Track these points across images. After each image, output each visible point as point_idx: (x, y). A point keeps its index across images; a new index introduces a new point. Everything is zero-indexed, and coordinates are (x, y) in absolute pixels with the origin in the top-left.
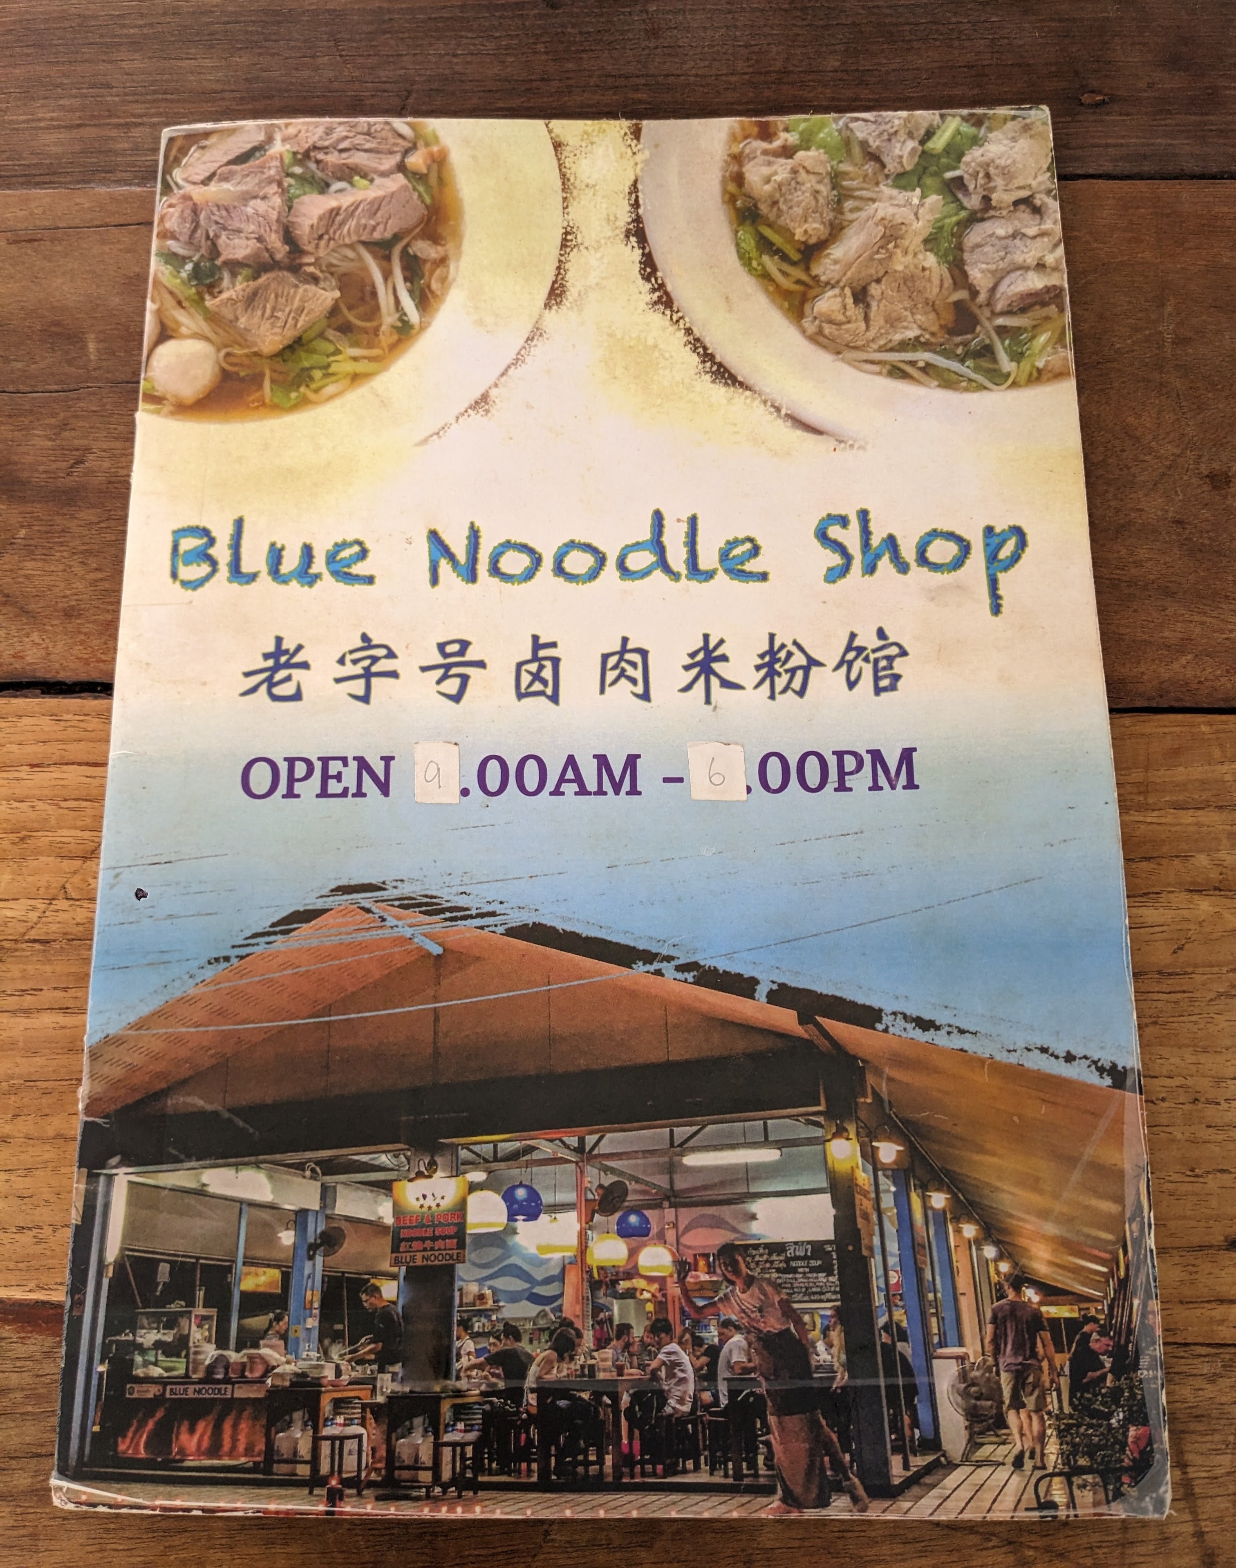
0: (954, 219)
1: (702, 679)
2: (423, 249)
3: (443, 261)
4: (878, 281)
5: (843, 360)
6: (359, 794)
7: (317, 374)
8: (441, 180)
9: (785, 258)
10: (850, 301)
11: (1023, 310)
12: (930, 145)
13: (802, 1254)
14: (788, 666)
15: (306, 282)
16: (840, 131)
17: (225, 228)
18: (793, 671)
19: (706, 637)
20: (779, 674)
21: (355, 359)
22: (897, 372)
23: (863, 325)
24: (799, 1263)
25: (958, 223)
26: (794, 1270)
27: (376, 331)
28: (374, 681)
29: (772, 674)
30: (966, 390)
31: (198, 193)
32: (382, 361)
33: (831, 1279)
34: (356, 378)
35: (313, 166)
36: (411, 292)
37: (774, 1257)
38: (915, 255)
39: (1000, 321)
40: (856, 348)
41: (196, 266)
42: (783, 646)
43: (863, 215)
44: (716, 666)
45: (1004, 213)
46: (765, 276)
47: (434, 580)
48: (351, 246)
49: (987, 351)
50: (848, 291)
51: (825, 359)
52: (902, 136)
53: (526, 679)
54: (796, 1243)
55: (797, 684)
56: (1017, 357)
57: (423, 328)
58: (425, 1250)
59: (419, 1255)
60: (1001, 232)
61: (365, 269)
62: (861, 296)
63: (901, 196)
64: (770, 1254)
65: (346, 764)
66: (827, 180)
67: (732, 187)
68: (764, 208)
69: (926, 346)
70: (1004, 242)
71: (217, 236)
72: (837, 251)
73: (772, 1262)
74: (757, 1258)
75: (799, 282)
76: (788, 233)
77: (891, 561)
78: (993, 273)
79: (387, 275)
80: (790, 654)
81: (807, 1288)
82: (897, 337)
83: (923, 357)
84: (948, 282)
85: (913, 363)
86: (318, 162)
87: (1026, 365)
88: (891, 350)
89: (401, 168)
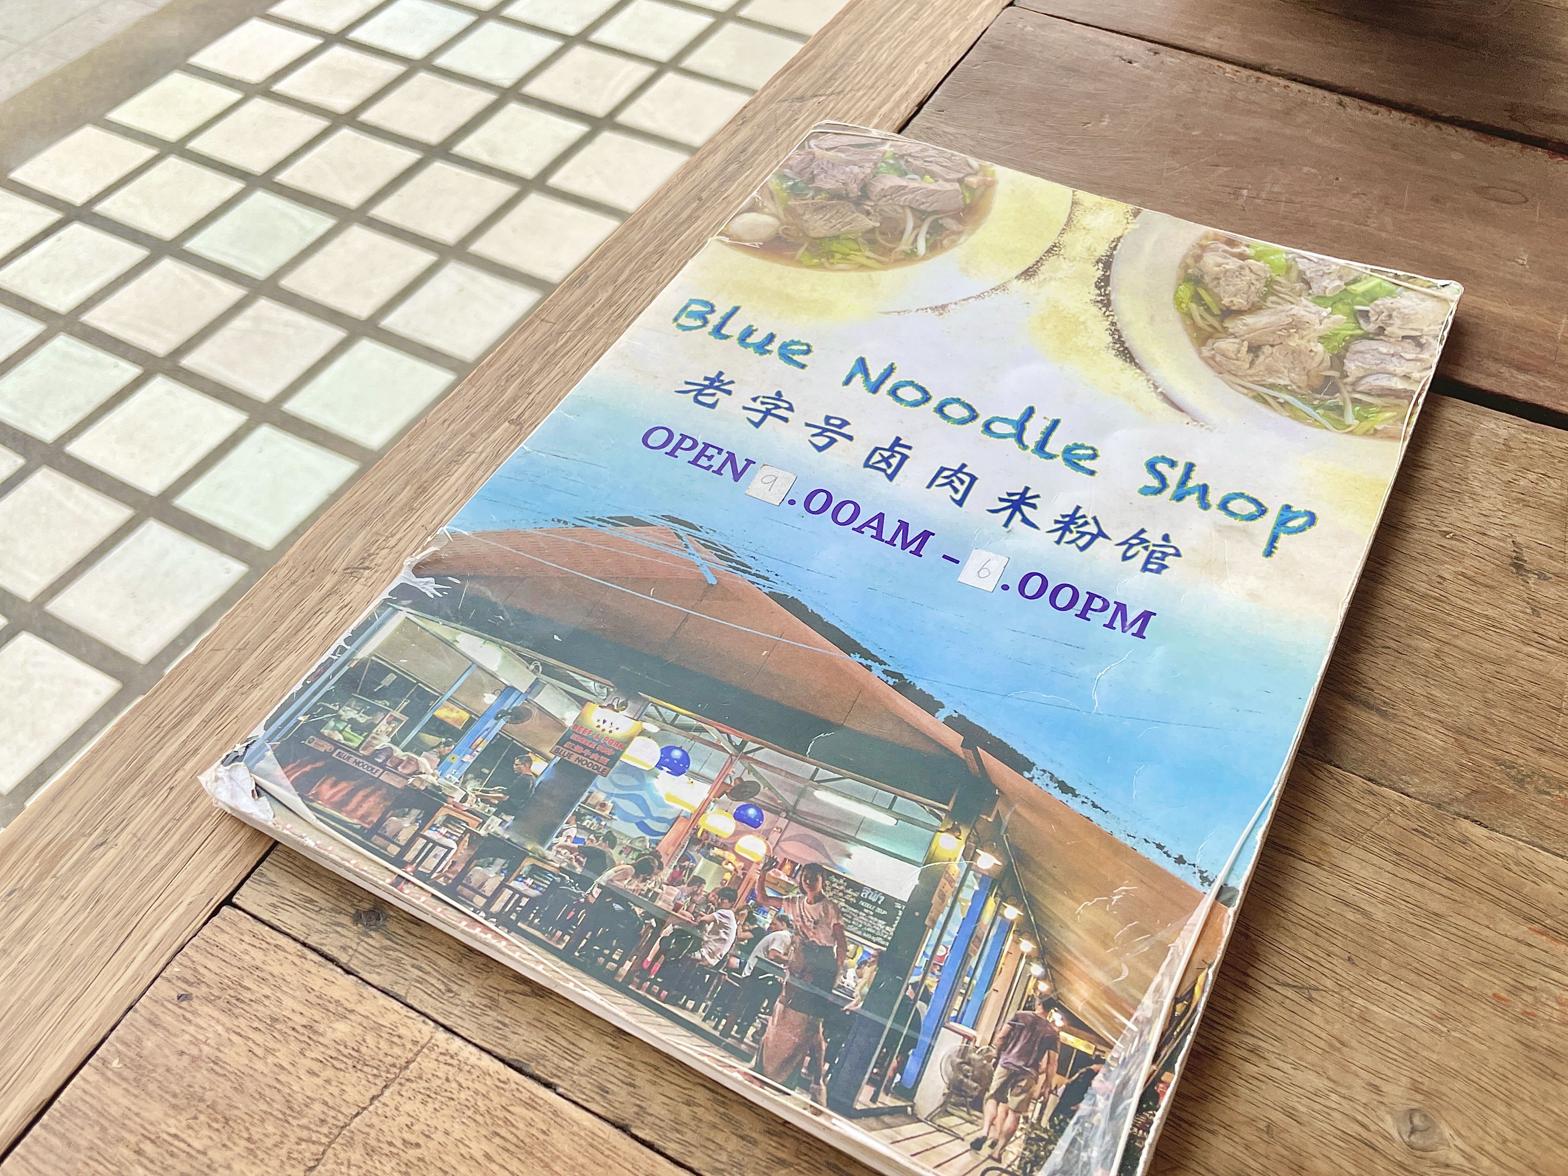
0: (1350, 332)
1: (1010, 511)
2: (950, 224)
3: (959, 233)
4: (1272, 346)
5: (1222, 379)
6: (719, 472)
7: (838, 256)
8: (983, 195)
9: (1208, 309)
10: (1245, 349)
11: (1379, 396)
12: (1352, 287)
13: (874, 900)
14: (1080, 529)
15: (862, 213)
16: (1287, 260)
17: (826, 172)
18: (1083, 534)
19: (1027, 489)
20: (1071, 532)
21: (868, 258)
22: (1260, 398)
23: (1248, 365)
24: (868, 905)
25: (1351, 336)
26: (861, 909)
27: (891, 250)
28: (769, 417)
29: (1066, 528)
30: (1309, 425)
31: (818, 152)
32: (885, 266)
33: (888, 928)
34: (862, 267)
35: (902, 162)
36: (927, 240)
37: (849, 891)
38: (1309, 341)
39: (1358, 396)
40: (1236, 375)
41: (795, 184)
42: (1084, 516)
43: (1280, 308)
44: (1024, 508)
45: (1392, 340)
46: (1189, 315)
47: (847, 382)
48: (903, 207)
49: (1339, 410)
50: (1246, 343)
51: (1208, 374)
52: (1333, 277)
53: (877, 457)
54: (873, 890)
55: (1082, 542)
56: (1361, 418)
57: (924, 258)
58: (582, 754)
59: (576, 756)
60: (1384, 350)
61: (905, 221)
62: (1255, 349)
63: (1314, 308)
64: (847, 887)
65: (719, 453)
66: (1263, 281)
67: (1190, 261)
68: (1207, 279)
69: (1292, 393)
70: (1383, 357)
71: (817, 175)
72: (1250, 320)
73: (845, 894)
74: (835, 885)
75: (1211, 326)
76: (1218, 299)
77: (1198, 498)
78: (1365, 370)
79: (916, 227)
80: (1086, 523)
81: (864, 926)
82: (1271, 380)
83: (1284, 397)
84: (1328, 363)
85: (1275, 398)
86: (907, 161)
87: (1366, 425)
88: (1263, 385)
89: (960, 181)
